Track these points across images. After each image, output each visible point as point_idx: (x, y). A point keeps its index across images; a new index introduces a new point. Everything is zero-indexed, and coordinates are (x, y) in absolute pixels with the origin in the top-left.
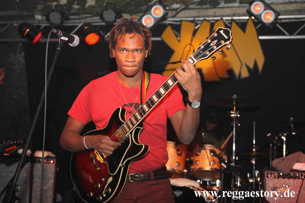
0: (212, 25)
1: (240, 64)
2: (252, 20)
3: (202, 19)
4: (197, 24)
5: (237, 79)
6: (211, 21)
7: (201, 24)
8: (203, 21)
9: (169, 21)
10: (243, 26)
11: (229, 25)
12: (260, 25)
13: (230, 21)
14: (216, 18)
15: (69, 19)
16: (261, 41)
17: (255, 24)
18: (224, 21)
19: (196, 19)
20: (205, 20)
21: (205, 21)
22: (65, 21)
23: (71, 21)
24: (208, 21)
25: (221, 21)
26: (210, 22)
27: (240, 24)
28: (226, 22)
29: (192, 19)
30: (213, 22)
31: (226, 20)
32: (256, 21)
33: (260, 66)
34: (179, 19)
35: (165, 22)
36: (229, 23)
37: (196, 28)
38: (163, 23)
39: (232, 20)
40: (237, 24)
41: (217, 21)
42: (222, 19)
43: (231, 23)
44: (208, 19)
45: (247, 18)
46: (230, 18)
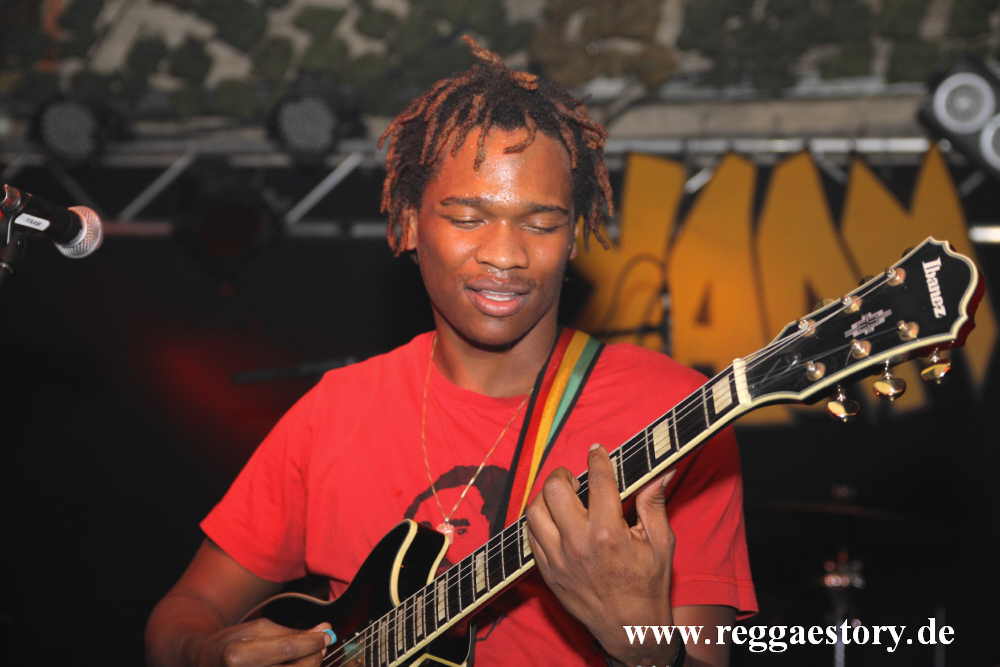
0: (764, 176)
2: (944, 154)
3: (718, 146)
4: (694, 171)
6: (758, 159)
7: (715, 169)
8: (720, 157)
10: (900, 179)
11: (838, 175)
12: (976, 178)
13: (843, 161)
14: (781, 146)
17: (957, 174)
18: (817, 156)
19: (696, 146)
20: (731, 150)
21: (730, 159)
24: (747, 156)
25: (804, 158)
26: (753, 164)
28: (827, 164)
29: (673, 146)
30: (769, 160)
31: (829, 155)
32: (958, 160)
34: (621, 147)
36: (838, 167)
37: (695, 183)
39: (854, 155)
41: (784, 157)
42: (806, 150)
43: (846, 169)
44: (744, 145)
45: (917, 145)
46: (840, 145)
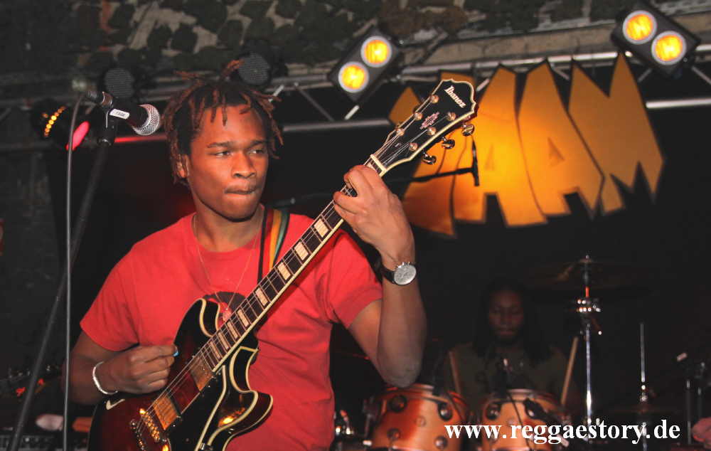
1: (599, 179)
2: (627, 58)
3: (495, 64)
4: (481, 80)
5: (592, 217)
6: (517, 70)
7: (491, 78)
8: (495, 70)
9: (406, 75)
10: (602, 76)
11: (566, 77)
12: (649, 71)
13: (567, 67)
14: (530, 61)
15: (154, 86)
16: (653, 114)
17: (635, 71)
18: (552, 65)
19: (478, 65)
20: (501, 66)
21: (501, 71)
22: (143, 91)
23: (158, 91)
24: (510, 69)
25: (545, 67)
26: (515, 72)
27: (593, 73)
28: (558, 70)
29: (468, 66)
30: (524, 70)
31: (557, 64)
32: (636, 62)
33: (653, 179)
34: (434, 69)
35: (398, 77)
36: (565, 71)
37: (479, 88)
38: (393, 80)
39: (573, 62)
40: (587, 72)
41: (533, 67)
42: (546, 62)
43: (569, 72)
44: (508, 63)
45: (613, 55)
46: (567, 58)
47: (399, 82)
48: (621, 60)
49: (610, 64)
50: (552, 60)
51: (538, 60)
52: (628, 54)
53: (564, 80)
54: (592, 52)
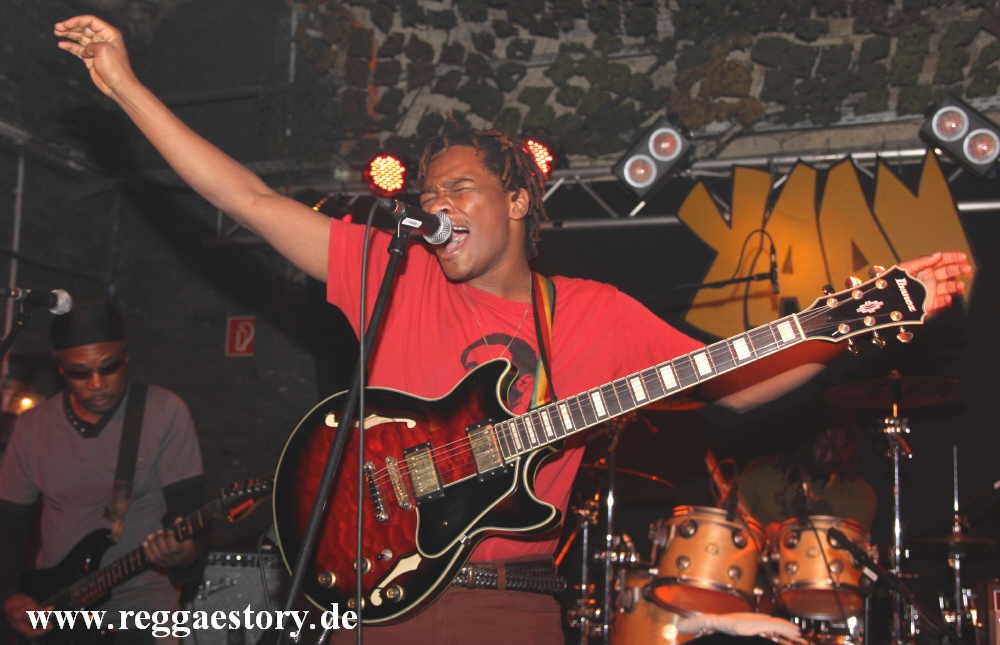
0: (822, 177)
2: (936, 156)
3: (794, 159)
4: (778, 176)
6: (818, 166)
7: (789, 174)
8: (794, 166)
9: (697, 169)
10: (910, 174)
11: (871, 175)
12: (960, 170)
13: (872, 164)
14: (832, 157)
16: (965, 216)
17: (946, 169)
18: (856, 162)
19: (776, 160)
20: (800, 161)
21: (799, 167)
24: (810, 165)
25: (848, 163)
26: (815, 169)
27: (900, 172)
28: (861, 167)
29: (764, 161)
30: (825, 166)
31: (861, 161)
32: (947, 160)
34: (728, 163)
35: (688, 171)
36: (869, 168)
37: (777, 184)
38: (683, 174)
39: (878, 158)
40: (894, 170)
41: (835, 163)
42: (849, 158)
43: (874, 170)
44: (808, 158)
45: (922, 152)
46: (872, 155)
47: (689, 178)
48: (931, 158)
49: (919, 162)
50: (855, 156)
51: (841, 156)
52: (938, 151)
53: (869, 177)
54: (899, 148)
